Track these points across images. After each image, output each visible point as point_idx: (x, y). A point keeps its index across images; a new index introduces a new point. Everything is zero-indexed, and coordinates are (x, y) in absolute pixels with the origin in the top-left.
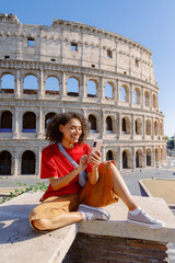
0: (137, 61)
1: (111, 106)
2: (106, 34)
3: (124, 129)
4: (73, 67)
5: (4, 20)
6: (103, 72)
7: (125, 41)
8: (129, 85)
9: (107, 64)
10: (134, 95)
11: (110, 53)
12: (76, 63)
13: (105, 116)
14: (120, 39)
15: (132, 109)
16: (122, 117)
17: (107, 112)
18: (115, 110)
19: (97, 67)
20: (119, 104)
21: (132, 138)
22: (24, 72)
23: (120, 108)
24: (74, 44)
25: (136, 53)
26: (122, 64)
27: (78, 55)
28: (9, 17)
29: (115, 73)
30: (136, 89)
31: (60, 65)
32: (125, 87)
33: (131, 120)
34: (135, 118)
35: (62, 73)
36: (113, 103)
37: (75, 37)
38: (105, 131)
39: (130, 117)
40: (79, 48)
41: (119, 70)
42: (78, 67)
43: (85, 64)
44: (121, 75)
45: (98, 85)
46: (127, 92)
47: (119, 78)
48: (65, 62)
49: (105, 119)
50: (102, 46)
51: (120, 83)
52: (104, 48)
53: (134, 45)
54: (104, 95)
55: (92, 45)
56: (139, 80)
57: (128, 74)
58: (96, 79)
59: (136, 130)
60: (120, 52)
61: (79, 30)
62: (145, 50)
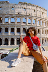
0: (42, 13)
2: (34, 5)
4: (24, 15)
5: (5, 3)
6: (33, 16)
9: (34, 14)
10: (42, 23)
11: (35, 11)
12: (25, 14)
14: (38, 7)
15: (41, 27)
16: (38, 29)
18: (36, 27)
19: (31, 15)
20: (37, 25)
21: (41, 35)
22: (11, 17)
24: (24, 9)
25: (42, 11)
26: (38, 14)
27: (26, 12)
28: (7, 2)
29: (36, 17)
30: (42, 21)
31: (21, 15)
32: (39, 20)
34: (42, 29)
35: (21, 17)
36: (35, 25)
39: (40, 29)
40: (26, 10)
41: (37, 16)
42: (25, 15)
43: (28, 14)
44: (38, 17)
45: (31, 20)
46: (39, 22)
47: (37, 18)
48: (22, 14)
50: (32, 9)
51: (37, 19)
52: (33, 9)
53: (42, 8)
54: (33, 23)
55: (30, 9)
56: (43, 18)
57: (40, 17)
58: (31, 18)
59: (42, 33)
60: (38, 11)
61: (26, 5)
62: (45, 10)
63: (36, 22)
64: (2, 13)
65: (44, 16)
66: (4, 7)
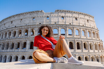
0: (88, 21)
1: (78, 38)
3: (85, 47)
4: (63, 25)
5: (40, 12)
6: (74, 26)
7: (82, 14)
8: (85, 30)
9: (75, 23)
10: (88, 34)
11: (76, 19)
12: (63, 23)
14: (80, 13)
15: (87, 39)
17: (77, 41)
18: (80, 40)
19: (72, 24)
20: (82, 37)
24: (63, 17)
25: (87, 18)
26: (82, 22)
27: (64, 21)
29: (79, 26)
30: (89, 31)
31: (58, 25)
32: (84, 31)
33: (88, 44)
35: (59, 27)
37: (63, 15)
39: (87, 42)
40: (65, 18)
41: (80, 25)
42: (64, 25)
43: (67, 23)
44: (81, 26)
45: (73, 31)
47: (81, 27)
48: (60, 23)
50: (73, 16)
51: (81, 29)
52: (74, 17)
53: (86, 15)
54: (75, 34)
55: (69, 17)
56: (89, 28)
57: (84, 26)
58: (72, 28)
59: (90, 48)
60: (80, 18)
61: (64, 12)
62: (91, 16)
63: (79, 32)
64: (35, 24)
65: (91, 25)
66: (38, 17)
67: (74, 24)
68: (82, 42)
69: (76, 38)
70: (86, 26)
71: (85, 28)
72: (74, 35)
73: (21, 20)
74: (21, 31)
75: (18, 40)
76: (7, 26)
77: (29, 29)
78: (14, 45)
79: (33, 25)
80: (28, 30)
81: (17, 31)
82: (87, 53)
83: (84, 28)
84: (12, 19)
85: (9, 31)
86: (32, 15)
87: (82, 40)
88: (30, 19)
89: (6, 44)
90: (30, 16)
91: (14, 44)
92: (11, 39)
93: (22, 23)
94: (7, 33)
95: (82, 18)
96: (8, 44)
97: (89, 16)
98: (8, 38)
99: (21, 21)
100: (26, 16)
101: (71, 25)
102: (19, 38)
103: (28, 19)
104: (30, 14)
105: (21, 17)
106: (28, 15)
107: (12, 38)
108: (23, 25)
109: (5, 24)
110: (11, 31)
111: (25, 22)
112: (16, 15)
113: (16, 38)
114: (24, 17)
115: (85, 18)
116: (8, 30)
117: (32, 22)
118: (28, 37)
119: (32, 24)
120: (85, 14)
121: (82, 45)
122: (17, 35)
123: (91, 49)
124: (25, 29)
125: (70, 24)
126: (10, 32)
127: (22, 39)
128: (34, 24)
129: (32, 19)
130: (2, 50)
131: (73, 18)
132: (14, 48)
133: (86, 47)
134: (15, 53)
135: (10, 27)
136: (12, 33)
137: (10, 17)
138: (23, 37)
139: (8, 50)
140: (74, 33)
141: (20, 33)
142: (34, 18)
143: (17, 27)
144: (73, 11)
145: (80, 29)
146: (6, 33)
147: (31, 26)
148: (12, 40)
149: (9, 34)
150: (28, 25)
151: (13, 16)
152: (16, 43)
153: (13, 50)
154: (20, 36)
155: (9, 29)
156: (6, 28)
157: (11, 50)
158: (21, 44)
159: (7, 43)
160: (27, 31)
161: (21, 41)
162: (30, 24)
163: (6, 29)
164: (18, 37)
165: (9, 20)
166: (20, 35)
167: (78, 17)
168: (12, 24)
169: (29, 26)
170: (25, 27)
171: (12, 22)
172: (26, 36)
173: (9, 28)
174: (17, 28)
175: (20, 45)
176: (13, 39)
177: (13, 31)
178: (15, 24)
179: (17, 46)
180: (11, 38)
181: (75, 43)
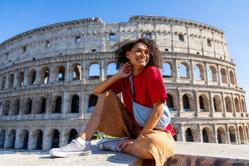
0: (209, 41)
1: (187, 85)
2: (177, 21)
3: (202, 107)
5: (92, 23)
6: (176, 54)
7: (196, 25)
8: (203, 65)
9: (179, 47)
11: (181, 37)
13: (181, 94)
14: (191, 24)
15: (208, 87)
16: (198, 95)
17: (183, 91)
18: (191, 88)
19: (170, 50)
20: (195, 82)
21: (211, 115)
22: (107, 61)
23: (196, 86)
24: (148, 34)
25: (207, 34)
26: (194, 46)
28: (95, 20)
29: (188, 55)
30: (211, 67)
32: (199, 66)
33: (209, 98)
34: (213, 95)
36: (188, 82)
37: (149, 27)
38: (182, 109)
39: (207, 94)
40: (153, 37)
41: (191, 52)
44: (194, 55)
45: (173, 67)
46: (202, 70)
47: (193, 58)
49: (181, 97)
50: (174, 32)
51: (193, 62)
52: (176, 33)
53: (205, 27)
54: (179, 75)
55: (164, 32)
56: (213, 58)
57: (201, 54)
58: (170, 61)
59: (215, 108)
60: (191, 35)
61: (152, 22)
62: (216, 31)
64: (81, 51)
65: (217, 51)
66: (88, 34)
67: (176, 50)
68: (194, 92)
69: (180, 85)
70: (205, 54)
71: (203, 60)
72: (176, 77)
73: (48, 42)
74: (48, 70)
75: (42, 93)
76: (13, 57)
77: (68, 64)
78: (34, 103)
79: (76, 55)
80: (64, 66)
81: (38, 69)
82: (208, 120)
83: (200, 59)
84: (26, 41)
85: (19, 71)
86: (74, 30)
87: (194, 89)
88: (69, 40)
89: (13, 102)
90: (69, 32)
91: (31, 101)
92: (25, 90)
93: (50, 50)
94: (15, 76)
95: (195, 36)
96: (18, 101)
97: (212, 29)
98: (18, 88)
99: (46, 46)
100: (58, 33)
101: (169, 53)
102: (44, 88)
103: (64, 39)
104: (68, 27)
105: (48, 35)
106: (64, 31)
107: (28, 87)
108: (53, 54)
109: (7, 54)
110: (22, 70)
111: (58, 48)
112: (35, 31)
113: (36, 86)
114: (54, 35)
115: (203, 36)
116: (16, 67)
117: (73, 46)
118: (66, 84)
119: (73, 52)
120: (203, 25)
121: (196, 100)
122: (38, 79)
123: (216, 111)
124: (56, 65)
125: (167, 50)
126: (22, 74)
127: (51, 89)
128: (78, 53)
129: (74, 39)
130: (4, 118)
131: (174, 36)
132: (33, 110)
133: (205, 106)
134: (35, 122)
135: (21, 61)
136: (26, 74)
137: (19, 37)
138: (54, 84)
139: (19, 117)
140: (176, 71)
141: (47, 75)
142: (79, 37)
143: (39, 60)
144: (174, 19)
145: (189, 63)
146: (13, 75)
147: (71, 56)
148: (26, 92)
149: (18, 78)
150: (64, 54)
151: (28, 34)
152: (36, 99)
153: (32, 116)
154: (46, 82)
155: (18, 65)
156: (11, 64)
157: (26, 117)
158: (50, 101)
159: (15, 99)
160: (62, 70)
161: (48, 95)
162: (69, 53)
163: (10, 67)
164: (42, 85)
165: (17, 44)
166: (46, 79)
167: (185, 34)
168: (25, 54)
169: (66, 56)
170: (58, 60)
171: (25, 48)
172: (61, 83)
173: (18, 62)
174: (37, 63)
175: (48, 102)
176: (30, 89)
177: (30, 69)
178: (32, 52)
179: (40, 106)
180: (23, 88)
181: (179, 95)
